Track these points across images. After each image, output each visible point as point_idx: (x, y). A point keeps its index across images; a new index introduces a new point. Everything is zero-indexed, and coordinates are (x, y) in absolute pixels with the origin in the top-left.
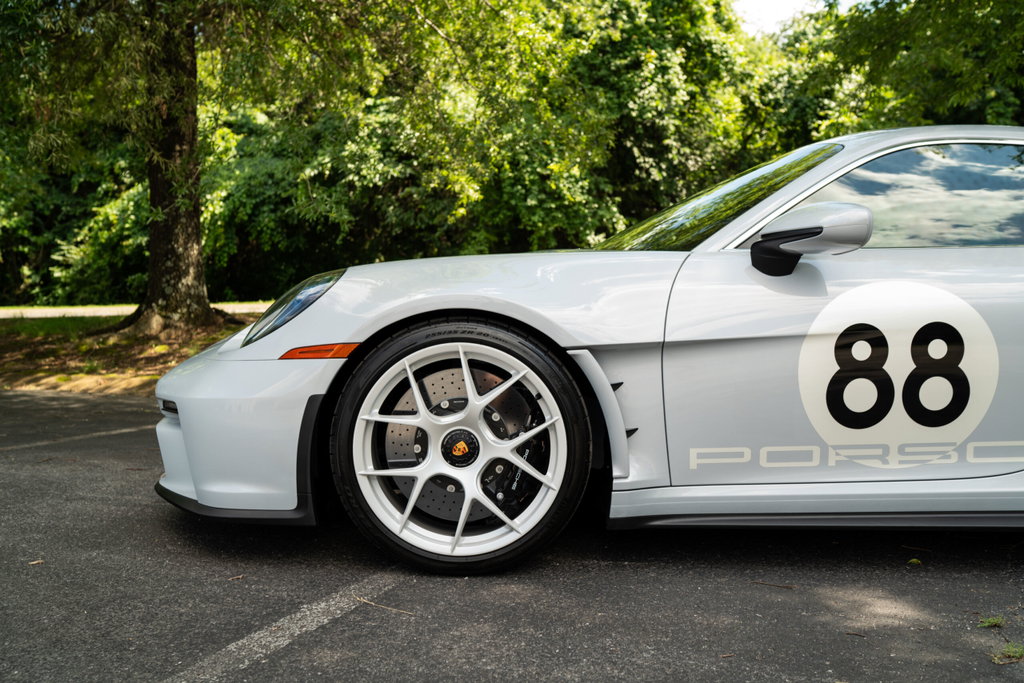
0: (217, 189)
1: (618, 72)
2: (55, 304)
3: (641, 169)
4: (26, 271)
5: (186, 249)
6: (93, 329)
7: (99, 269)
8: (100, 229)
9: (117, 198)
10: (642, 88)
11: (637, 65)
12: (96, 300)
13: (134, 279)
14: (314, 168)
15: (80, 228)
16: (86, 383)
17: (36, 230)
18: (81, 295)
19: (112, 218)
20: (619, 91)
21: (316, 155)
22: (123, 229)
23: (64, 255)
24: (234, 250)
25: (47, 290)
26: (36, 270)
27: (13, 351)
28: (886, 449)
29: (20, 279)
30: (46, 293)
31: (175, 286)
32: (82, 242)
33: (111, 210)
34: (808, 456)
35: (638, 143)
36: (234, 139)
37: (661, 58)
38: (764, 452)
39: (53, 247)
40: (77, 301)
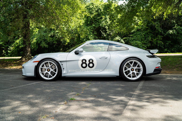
0: (35, 38)
1: (98, 19)
2: (8, 57)
3: (103, 35)
4: (4, 51)
5: (28, 49)
6: (15, 60)
7: (16, 51)
8: (16, 44)
9: (19, 39)
10: (102, 22)
11: (102, 18)
12: (15, 56)
13: (21, 52)
14: (51, 34)
15: (13, 44)
16: (14, 67)
17: (5, 45)
18: (13, 55)
19: (18, 42)
20: (99, 22)
21: (51, 32)
22: (19, 44)
23: (10, 49)
24: (38, 48)
25: (7, 54)
26: (5, 51)
27: (4, 63)
28: (87, 70)
29: (2, 52)
30: (7, 55)
31: (27, 54)
32: (13, 46)
33: (18, 41)
34: (80, 71)
35: (102, 30)
36: (37, 30)
37: (105, 17)
38: (76, 70)
39: (8, 47)
40: (12, 56)
